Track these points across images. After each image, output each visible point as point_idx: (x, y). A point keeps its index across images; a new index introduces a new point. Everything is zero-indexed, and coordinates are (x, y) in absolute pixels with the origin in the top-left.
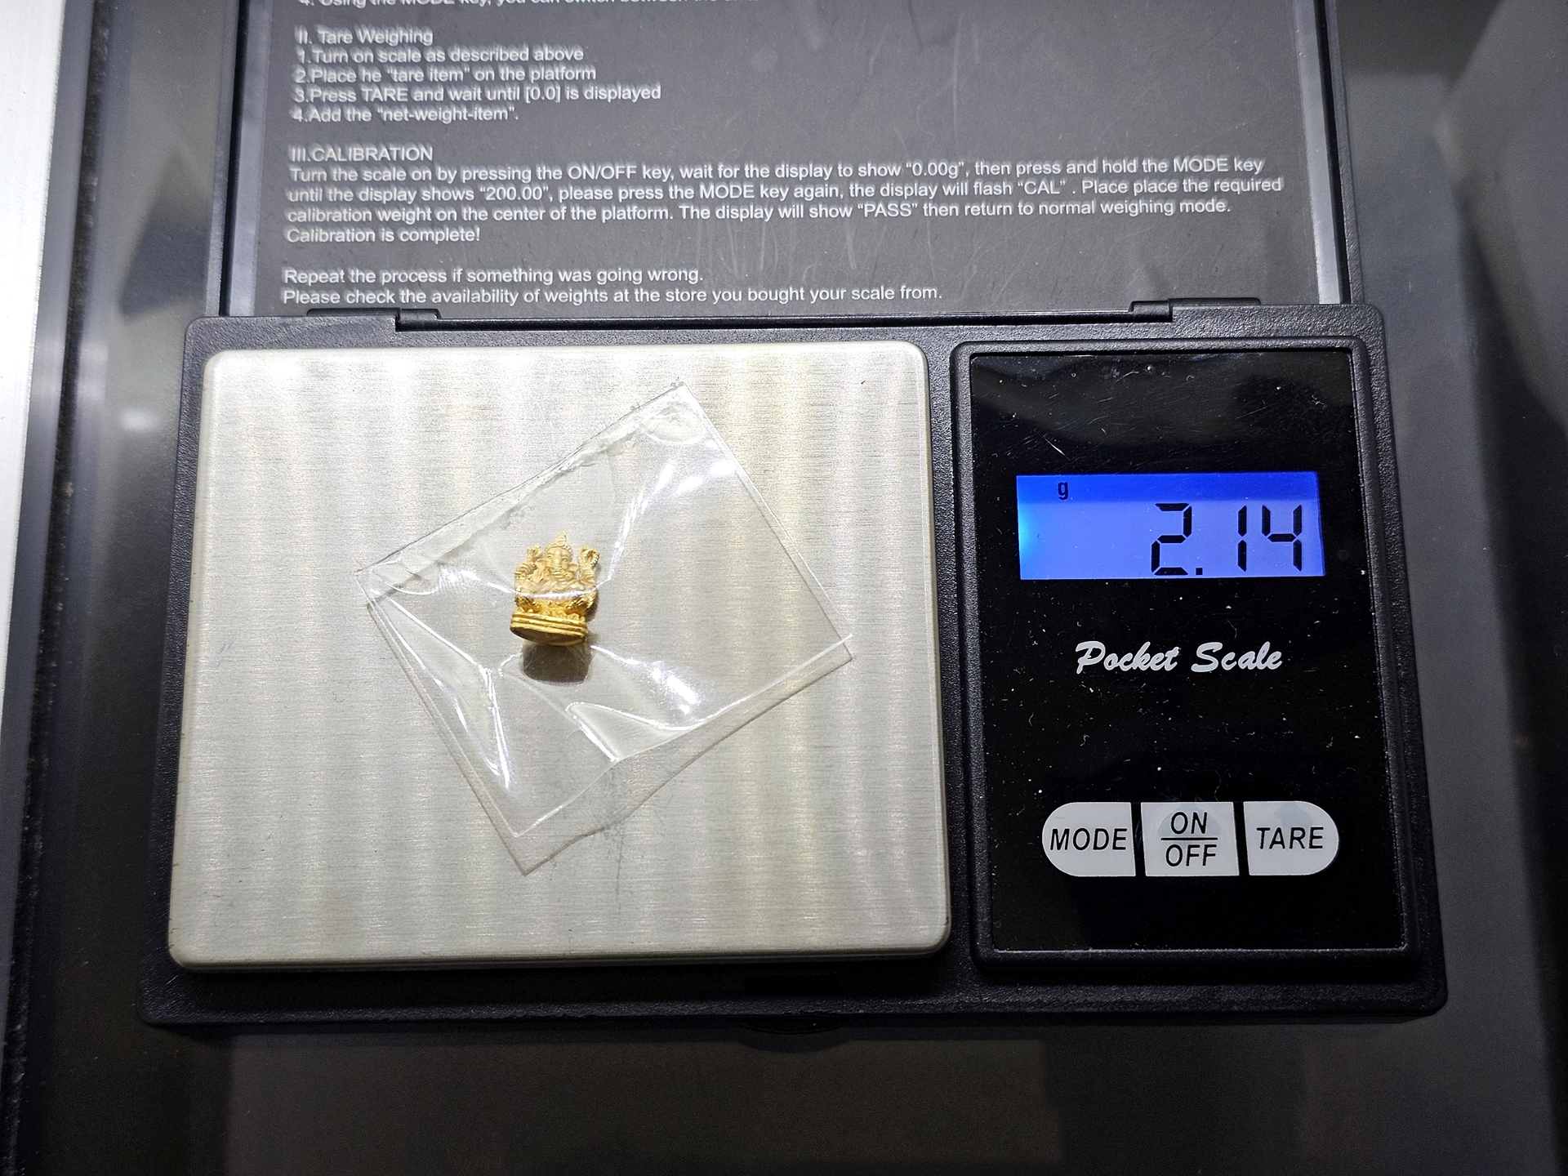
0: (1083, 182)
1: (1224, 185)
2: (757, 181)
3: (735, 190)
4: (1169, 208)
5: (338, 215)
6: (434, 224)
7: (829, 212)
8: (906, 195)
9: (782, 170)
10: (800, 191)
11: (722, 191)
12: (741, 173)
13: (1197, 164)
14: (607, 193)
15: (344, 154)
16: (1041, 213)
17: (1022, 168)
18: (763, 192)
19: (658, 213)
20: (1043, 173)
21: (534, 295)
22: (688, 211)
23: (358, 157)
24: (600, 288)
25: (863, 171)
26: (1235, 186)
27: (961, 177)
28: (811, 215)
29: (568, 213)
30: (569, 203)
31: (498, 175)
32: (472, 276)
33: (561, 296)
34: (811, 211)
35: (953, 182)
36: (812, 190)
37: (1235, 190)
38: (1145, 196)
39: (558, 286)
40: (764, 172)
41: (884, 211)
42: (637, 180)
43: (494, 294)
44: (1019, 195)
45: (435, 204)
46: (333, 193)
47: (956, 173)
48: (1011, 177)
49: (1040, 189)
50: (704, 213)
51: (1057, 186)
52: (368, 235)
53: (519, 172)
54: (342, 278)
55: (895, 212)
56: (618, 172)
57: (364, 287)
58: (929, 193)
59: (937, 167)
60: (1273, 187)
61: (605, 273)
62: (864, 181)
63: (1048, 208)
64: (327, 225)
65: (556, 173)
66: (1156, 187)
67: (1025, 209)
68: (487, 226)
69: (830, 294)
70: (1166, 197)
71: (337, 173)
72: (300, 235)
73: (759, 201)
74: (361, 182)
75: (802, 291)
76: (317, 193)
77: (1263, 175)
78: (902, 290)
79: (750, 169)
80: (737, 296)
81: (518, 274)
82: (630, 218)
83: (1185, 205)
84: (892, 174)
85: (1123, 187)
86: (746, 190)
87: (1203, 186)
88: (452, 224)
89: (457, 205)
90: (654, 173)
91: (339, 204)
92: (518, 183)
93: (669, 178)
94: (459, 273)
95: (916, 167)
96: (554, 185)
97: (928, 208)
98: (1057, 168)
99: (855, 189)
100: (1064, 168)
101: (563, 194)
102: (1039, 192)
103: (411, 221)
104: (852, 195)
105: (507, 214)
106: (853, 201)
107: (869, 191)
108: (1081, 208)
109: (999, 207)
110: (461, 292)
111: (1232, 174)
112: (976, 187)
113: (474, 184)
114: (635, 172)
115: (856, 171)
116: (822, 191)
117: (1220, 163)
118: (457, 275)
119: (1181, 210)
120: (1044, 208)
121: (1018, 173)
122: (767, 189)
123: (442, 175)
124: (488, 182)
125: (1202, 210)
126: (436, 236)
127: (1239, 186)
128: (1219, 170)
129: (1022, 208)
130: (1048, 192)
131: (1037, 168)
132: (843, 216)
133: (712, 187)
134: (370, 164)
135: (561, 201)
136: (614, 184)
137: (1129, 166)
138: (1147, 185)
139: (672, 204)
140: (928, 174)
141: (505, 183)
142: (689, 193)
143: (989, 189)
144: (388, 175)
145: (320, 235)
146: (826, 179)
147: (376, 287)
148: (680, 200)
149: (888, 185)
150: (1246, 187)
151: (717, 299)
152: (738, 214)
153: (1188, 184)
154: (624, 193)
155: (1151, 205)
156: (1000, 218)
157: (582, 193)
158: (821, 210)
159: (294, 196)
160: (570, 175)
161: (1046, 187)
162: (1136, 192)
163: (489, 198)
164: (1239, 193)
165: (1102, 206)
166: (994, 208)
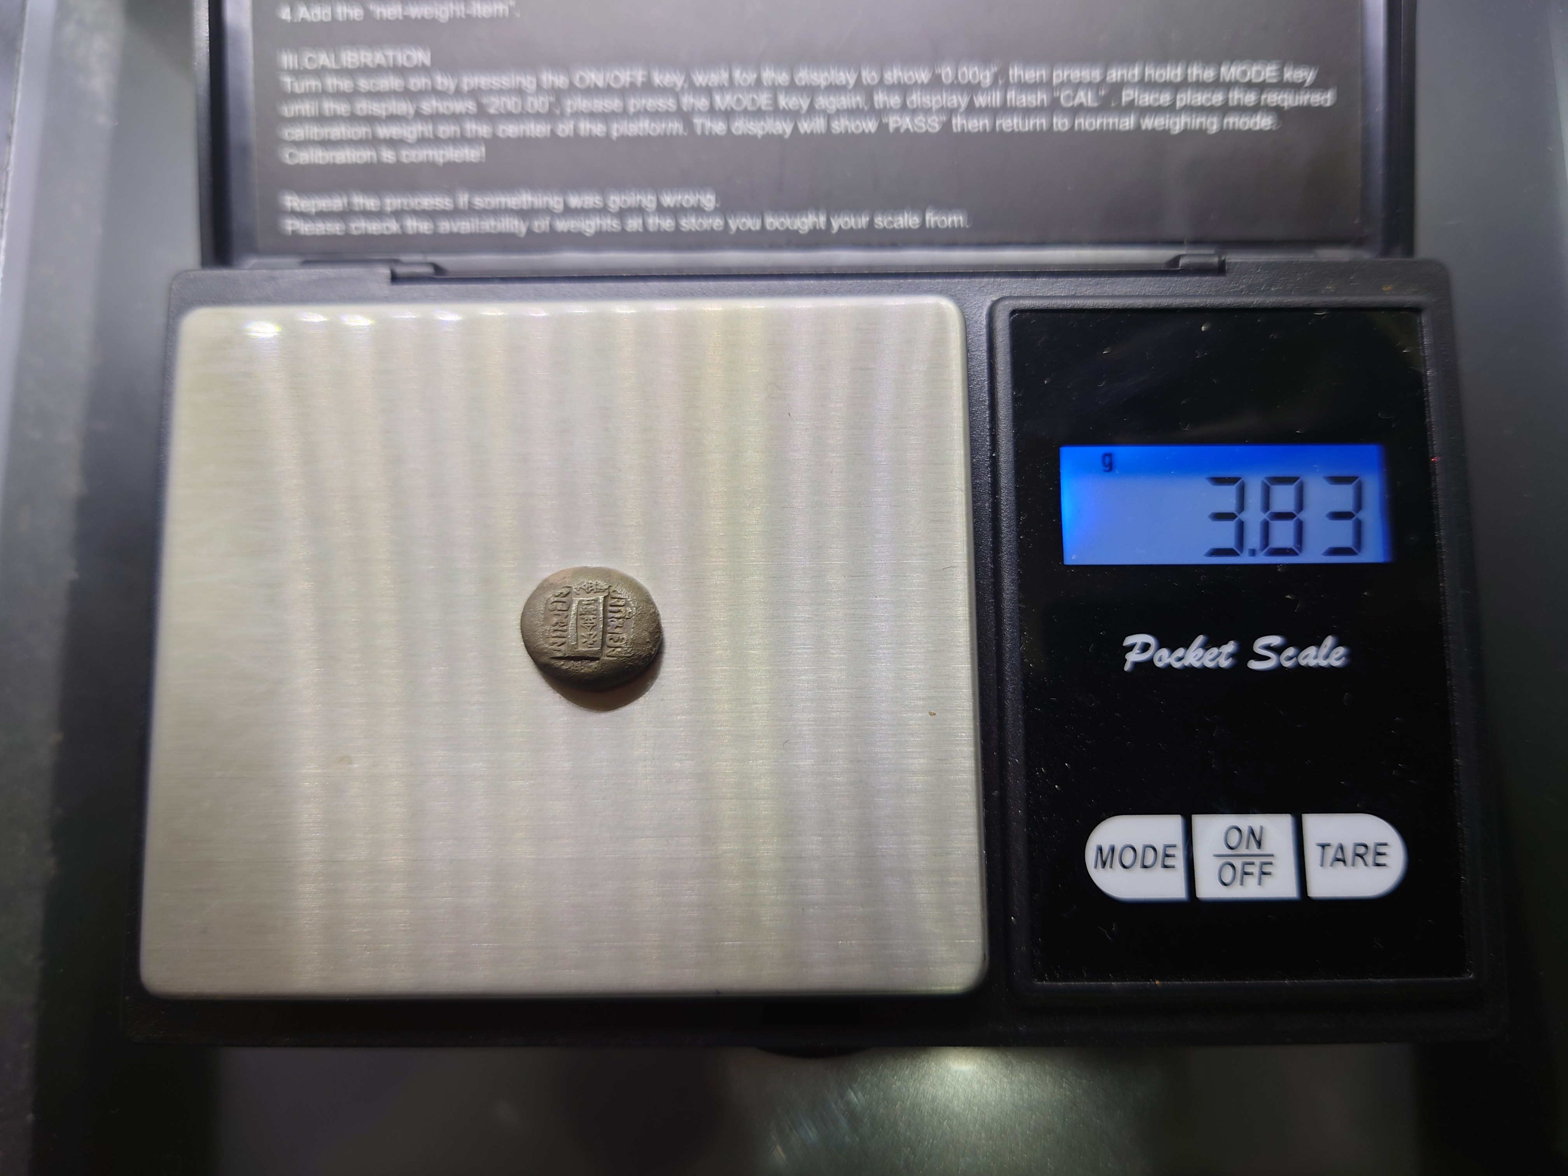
0: (1124, 93)
1: (1273, 98)
2: (775, 89)
3: (753, 99)
4: (1212, 124)
5: (338, 131)
6: (436, 141)
7: (852, 126)
8: (934, 106)
9: (804, 76)
10: (822, 102)
11: (739, 101)
12: (759, 83)
13: (1244, 73)
14: (616, 104)
15: (337, 59)
16: (1076, 129)
17: (1060, 75)
18: (783, 102)
19: (671, 128)
20: (1081, 80)
21: (545, 224)
22: (703, 126)
23: (352, 63)
24: (612, 215)
25: (890, 77)
26: (1284, 100)
27: (994, 83)
28: (833, 130)
29: (576, 128)
30: (577, 115)
31: (501, 83)
32: (479, 202)
33: (572, 225)
34: (833, 125)
35: (985, 91)
36: (834, 100)
37: (1282, 105)
38: (1189, 109)
39: (569, 212)
40: (783, 78)
41: (910, 126)
42: (648, 88)
43: (503, 223)
44: (1054, 107)
45: (436, 118)
46: (329, 106)
47: (988, 81)
48: (1047, 85)
49: (1077, 100)
50: (719, 127)
51: (1096, 95)
52: (368, 155)
53: (523, 79)
54: (346, 205)
55: (921, 128)
56: (628, 79)
57: (367, 214)
58: (959, 104)
59: (971, 73)
60: (1322, 102)
61: (617, 198)
62: (891, 88)
63: (1084, 123)
64: (327, 143)
66: (1201, 98)
67: (1061, 123)
68: (493, 143)
69: (852, 223)
70: (1209, 110)
71: (332, 82)
72: (297, 156)
73: (778, 112)
74: (356, 94)
75: (822, 219)
76: (313, 107)
77: (1313, 87)
78: (927, 218)
79: (768, 75)
80: (755, 225)
82: (642, 134)
83: (1230, 121)
84: (919, 81)
85: (1165, 98)
86: (764, 100)
87: (1250, 98)
88: (455, 141)
89: (456, 118)
90: (666, 80)
91: (335, 119)
92: (520, 92)
93: (683, 87)
94: (466, 198)
95: (947, 72)
96: (558, 94)
97: (958, 123)
98: (1096, 74)
99: (879, 98)
100: (1104, 75)
101: (572, 104)
102: (1075, 104)
103: (412, 138)
104: (877, 106)
105: (511, 130)
106: (879, 113)
107: (895, 100)
108: (1119, 123)
109: (1032, 122)
110: (469, 221)
111: (1282, 85)
112: (1008, 97)
113: (475, 94)
114: (645, 79)
115: (881, 77)
116: (846, 101)
117: (1268, 72)
118: (464, 202)
119: (1225, 127)
120: (1081, 123)
121: (1055, 81)
122: (786, 100)
123: (442, 83)
124: (491, 91)
125: (1247, 128)
126: (439, 155)
127: (1287, 100)
128: (1268, 80)
130: (1086, 104)
131: (1076, 75)
132: (867, 131)
133: (728, 98)
134: (365, 71)
135: (568, 114)
136: (624, 92)
137: (1173, 73)
138: (1191, 96)
139: (685, 116)
140: (959, 81)
141: (508, 92)
142: (702, 103)
143: (1025, 99)
144: (385, 83)
145: (319, 156)
146: (850, 87)
147: (378, 215)
148: (694, 112)
149: (915, 95)
150: (1294, 101)
151: (734, 228)
152: (755, 128)
154: (634, 103)
155: (1193, 121)
156: (1034, 135)
157: (590, 104)
158: (843, 124)
159: (289, 110)
160: (578, 85)
161: (1085, 97)
162: (1179, 105)
163: (492, 111)
164: (1286, 108)
165: (1141, 120)
166: (1027, 122)
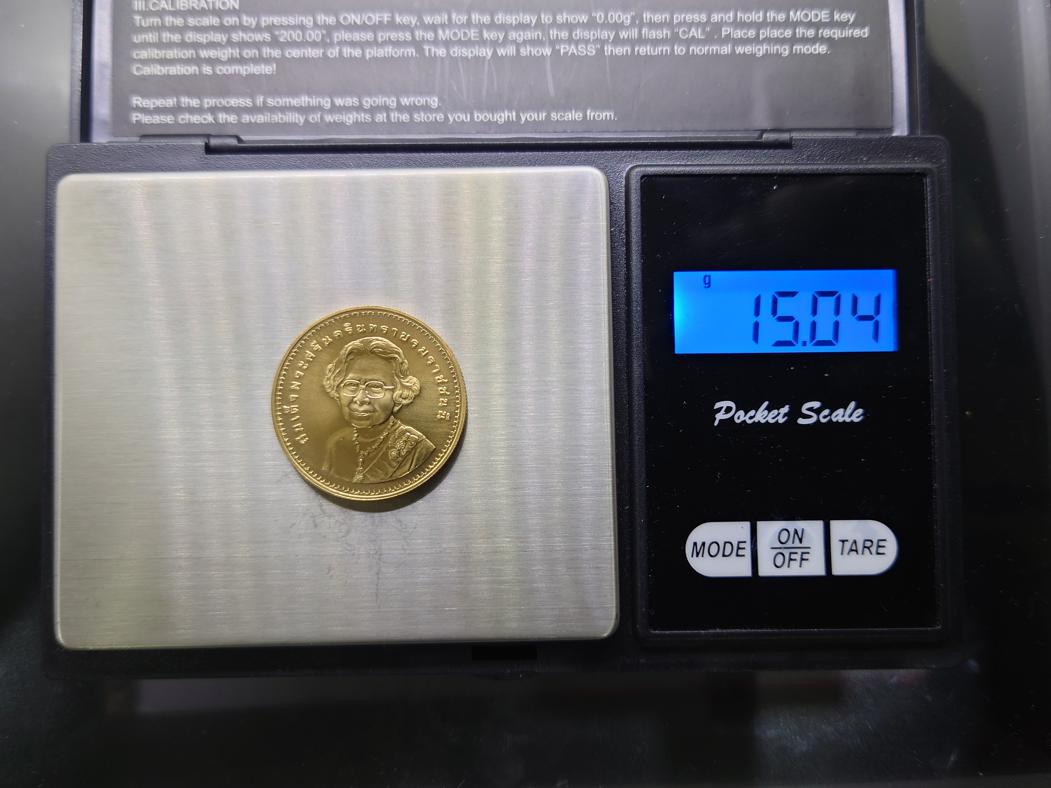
0: (723, 29)
1: (826, 33)
2: (481, 26)
3: (465, 33)
4: (785, 51)
5: (171, 54)
6: (242, 61)
7: (534, 51)
8: (592, 38)
9: (500, 18)
10: (513, 35)
11: (455, 34)
12: (469, 20)
13: (806, 15)
14: (369, 36)
15: (173, 5)
16: (691, 53)
17: (678, 17)
18: (486, 35)
19: (408, 52)
20: (693, 21)
21: (317, 117)
22: (429, 49)
23: (184, 7)
24: (365, 111)
25: (560, 19)
26: (834, 33)
27: (633, 24)
28: (521, 54)
29: (340, 52)
30: (342, 43)
31: (289, 22)
32: (271, 102)
33: (336, 117)
34: (521, 51)
35: (627, 28)
36: (522, 34)
37: (834, 37)
38: (769, 40)
39: (334, 109)
40: (486, 19)
41: (575, 51)
42: (392, 26)
43: (287, 116)
44: (674, 39)
45: (242, 45)
46: (166, 36)
47: (629, 21)
48: (669, 24)
49: (691, 35)
50: (441, 52)
51: (704, 31)
52: (192, 69)
53: (304, 19)
54: (175, 103)
55: (583, 52)
56: (378, 19)
57: (191, 110)
58: (609, 36)
59: (615, 16)
60: (861, 34)
61: (369, 100)
62: (561, 27)
63: (696, 50)
64: (163, 62)
65: (331, 20)
66: (776, 33)
67: (679, 50)
68: (281, 62)
69: (535, 116)
70: (782, 41)
71: (169, 20)
72: (142, 70)
73: (482, 42)
74: (185, 28)
75: (514, 114)
76: (154, 36)
77: (855, 25)
78: (588, 113)
79: (475, 17)
80: (466, 118)
81: (304, 100)
82: (387, 56)
83: (798, 48)
84: (581, 22)
85: (751, 33)
86: (472, 34)
87: (811, 33)
88: (255, 61)
89: (257, 45)
90: (404, 20)
91: (170, 45)
92: (302, 27)
93: (416, 24)
94: (262, 100)
95: (599, 16)
96: (329, 29)
97: (608, 49)
98: (703, 17)
99: (554, 33)
100: (709, 18)
101: (338, 36)
102: (690, 37)
103: (224, 58)
104: (552, 38)
105: (295, 53)
106: (553, 43)
107: (564, 34)
108: (720, 50)
109: (660, 49)
110: (264, 115)
111: (832, 24)
112: (643, 32)
113: (270, 28)
114: (389, 19)
115: (555, 19)
116: (529, 35)
117: (823, 15)
118: (260, 101)
119: (794, 52)
120: (693, 50)
121: (675, 21)
122: (488, 33)
123: (247, 21)
124: (282, 27)
125: (809, 52)
126: (243, 70)
127: (837, 34)
128: (823, 20)
129: (677, 50)
130: (697, 37)
131: (689, 17)
132: (545, 54)
133: (447, 32)
134: (193, 12)
135: (336, 43)
136: (375, 28)
137: (756, 16)
138: (770, 31)
139: (418, 45)
140: (608, 22)
141: (293, 27)
142: (430, 36)
143: (654, 34)
144: (206, 21)
145: (158, 70)
146: (533, 25)
147: (200, 110)
148: (423, 41)
149: (578, 31)
150: (842, 34)
151: (451, 120)
152: (467, 52)
153: (800, 31)
154: (382, 36)
155: (772, 48)
156: (661, 57)
157: (351, 36)
158: (528, 50)
159: (137, 39)
160: (342, 21)
161: (695, 33)
162: (761, 37)
163: (282, 40)
164: (836, 39)
165: (736, 48)
166: (656, 49)
